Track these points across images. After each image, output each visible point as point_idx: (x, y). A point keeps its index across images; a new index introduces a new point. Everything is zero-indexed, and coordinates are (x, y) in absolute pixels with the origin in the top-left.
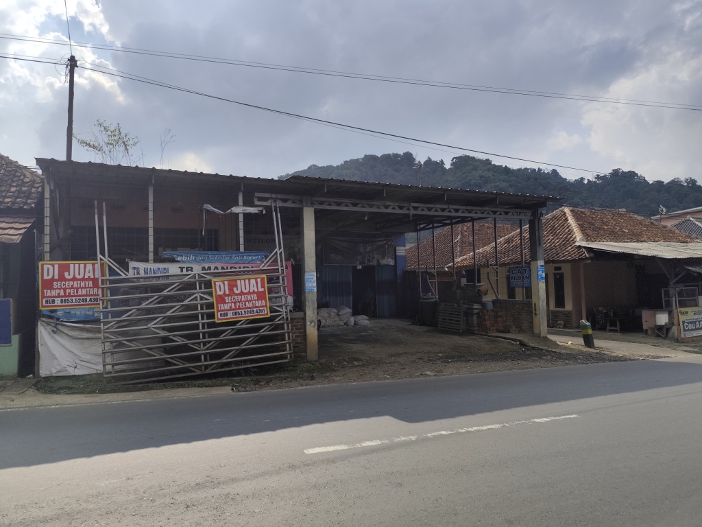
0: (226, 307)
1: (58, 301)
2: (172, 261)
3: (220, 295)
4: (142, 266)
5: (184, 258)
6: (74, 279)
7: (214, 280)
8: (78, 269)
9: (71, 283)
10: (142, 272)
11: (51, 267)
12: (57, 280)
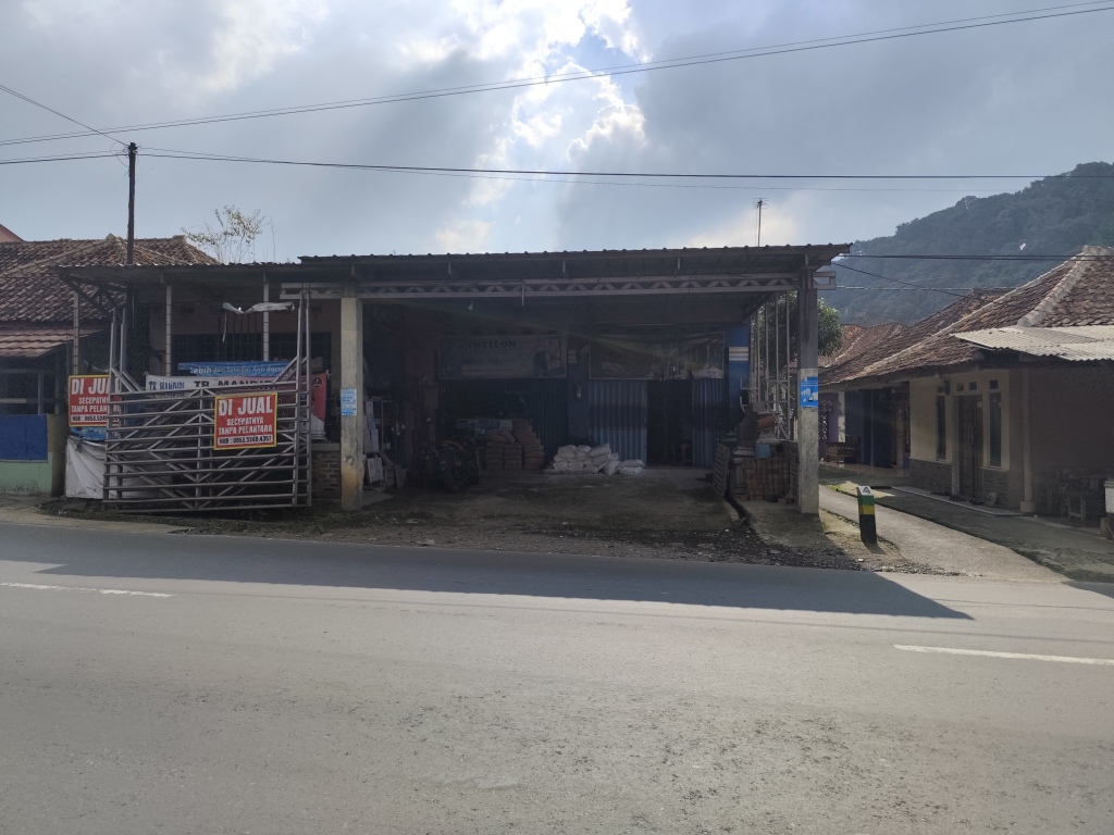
0: (227, 431)
1: (83, 419)
2: (187, 373)
3: (222, 417)
4: (158, 380)
5: (201, 371)
6: (97, 395)
7: (217, 397)
8: (100, 384)
9: (94, 399)
10: (158, 387)
11: (77, 381)
12: (82, 396)
